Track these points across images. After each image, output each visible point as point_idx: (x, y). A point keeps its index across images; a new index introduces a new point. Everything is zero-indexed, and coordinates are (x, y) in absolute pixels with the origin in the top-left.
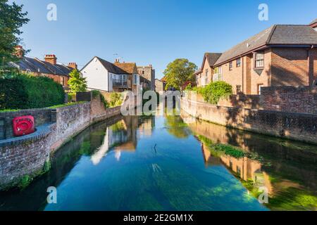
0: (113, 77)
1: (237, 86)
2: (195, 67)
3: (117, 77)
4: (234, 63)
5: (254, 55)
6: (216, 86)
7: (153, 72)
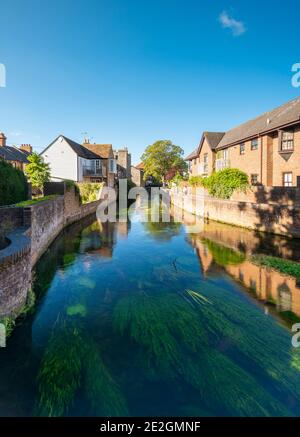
0: (83, 163)
1: (252, 176)
2: (181, 151)
3: (88, 163)
4: (248, 145)
5: (280, 133)
6: (227, 174)
7: (129, 156)
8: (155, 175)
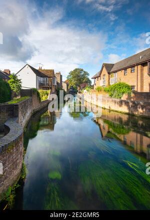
0: (39, 79)
2: (88, 74)
3: (42, 79)
4: (129, 70)
5: (148, 64)
7: (61, 76)
8: (74, 86)
